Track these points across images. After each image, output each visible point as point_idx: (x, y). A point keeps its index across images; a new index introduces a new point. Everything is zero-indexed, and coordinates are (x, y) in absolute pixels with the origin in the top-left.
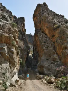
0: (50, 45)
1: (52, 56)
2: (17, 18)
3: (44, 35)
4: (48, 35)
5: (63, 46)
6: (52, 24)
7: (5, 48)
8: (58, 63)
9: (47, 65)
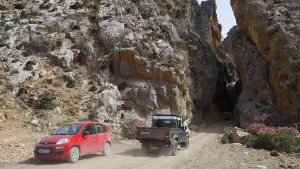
0: (258, 69)
1: (260, 93)
2: (200, 3)
3: (249, 46)
4: (258, 46)
5: (280, 73)
6: (266, 22)
7: (164, 88)
8: (268, 107)
9: (246, 111)
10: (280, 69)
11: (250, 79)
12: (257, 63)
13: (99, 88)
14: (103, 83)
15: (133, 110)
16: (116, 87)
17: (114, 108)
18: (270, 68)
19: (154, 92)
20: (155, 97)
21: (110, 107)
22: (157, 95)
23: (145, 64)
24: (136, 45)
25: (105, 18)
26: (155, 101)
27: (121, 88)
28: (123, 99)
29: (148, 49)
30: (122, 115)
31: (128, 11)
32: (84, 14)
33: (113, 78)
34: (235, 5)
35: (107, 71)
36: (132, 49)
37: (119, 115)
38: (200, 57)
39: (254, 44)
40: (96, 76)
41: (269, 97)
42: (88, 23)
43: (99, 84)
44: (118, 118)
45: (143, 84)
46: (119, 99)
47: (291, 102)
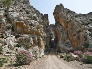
0: (64, 33)
1: (66, 41)
2: (43, 15)
4: (64, 26)
5: (73, 34)
6: (66, 19)
7: (36, 37)
8: (70, 45)
9: (62, 47)
10: (73, 33)
11: (62, 36)
12: (64, 31)
13: (5, 37)
14: (8, 35)
15: (22, 47)
16: (14, 37)
17: (13, 46)
18: (69, 33)
19: (31, 39)
20: (32, 41)
21: (10, 45)
22: (33, 40)
23: (28, 27)
24: (24, 20)
25: (12, 11)
26: (32, 43)
27: (16, 37)
28: (17, 42)
29: (29, 22)
30: (17, 49)
31: (21, 11)
32: (3, 10)
33: (13, 33)
34: (55, 15)
35: (10, 30)
36: (22, 21)
37: (15, 49)
38: (45, 29)
39: (62, 26)
40: (5, 32)
41: (69, 42)
42: (4, 12)
43: (6, 35)
44: (14, 51)
45: (27, 36)
46: (15, 42)
47: (78, 43)
